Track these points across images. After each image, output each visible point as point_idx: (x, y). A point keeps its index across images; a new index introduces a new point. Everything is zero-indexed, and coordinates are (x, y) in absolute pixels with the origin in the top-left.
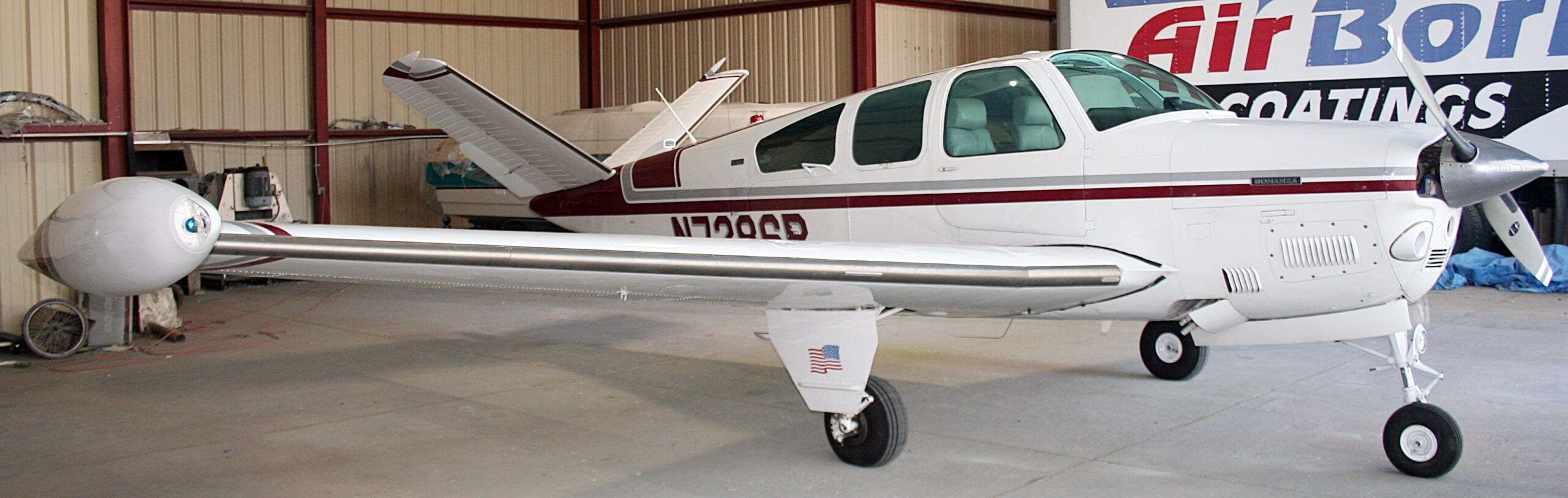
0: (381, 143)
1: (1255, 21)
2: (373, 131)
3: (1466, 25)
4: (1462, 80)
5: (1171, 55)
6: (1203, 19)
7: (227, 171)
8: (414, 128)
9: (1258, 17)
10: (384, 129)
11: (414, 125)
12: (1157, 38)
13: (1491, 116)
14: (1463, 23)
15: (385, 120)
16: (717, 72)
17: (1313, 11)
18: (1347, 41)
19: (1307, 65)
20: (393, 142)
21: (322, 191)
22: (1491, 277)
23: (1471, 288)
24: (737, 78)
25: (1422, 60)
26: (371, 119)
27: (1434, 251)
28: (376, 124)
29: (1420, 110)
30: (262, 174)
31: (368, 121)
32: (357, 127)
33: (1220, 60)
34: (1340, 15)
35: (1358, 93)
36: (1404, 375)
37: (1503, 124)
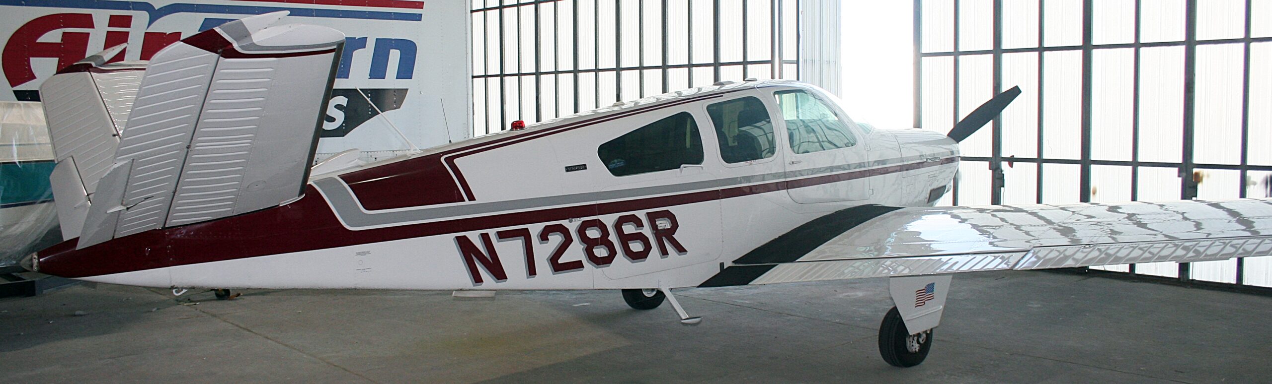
5: (56, 59)
9: (149, 31)
13: (336, 121)
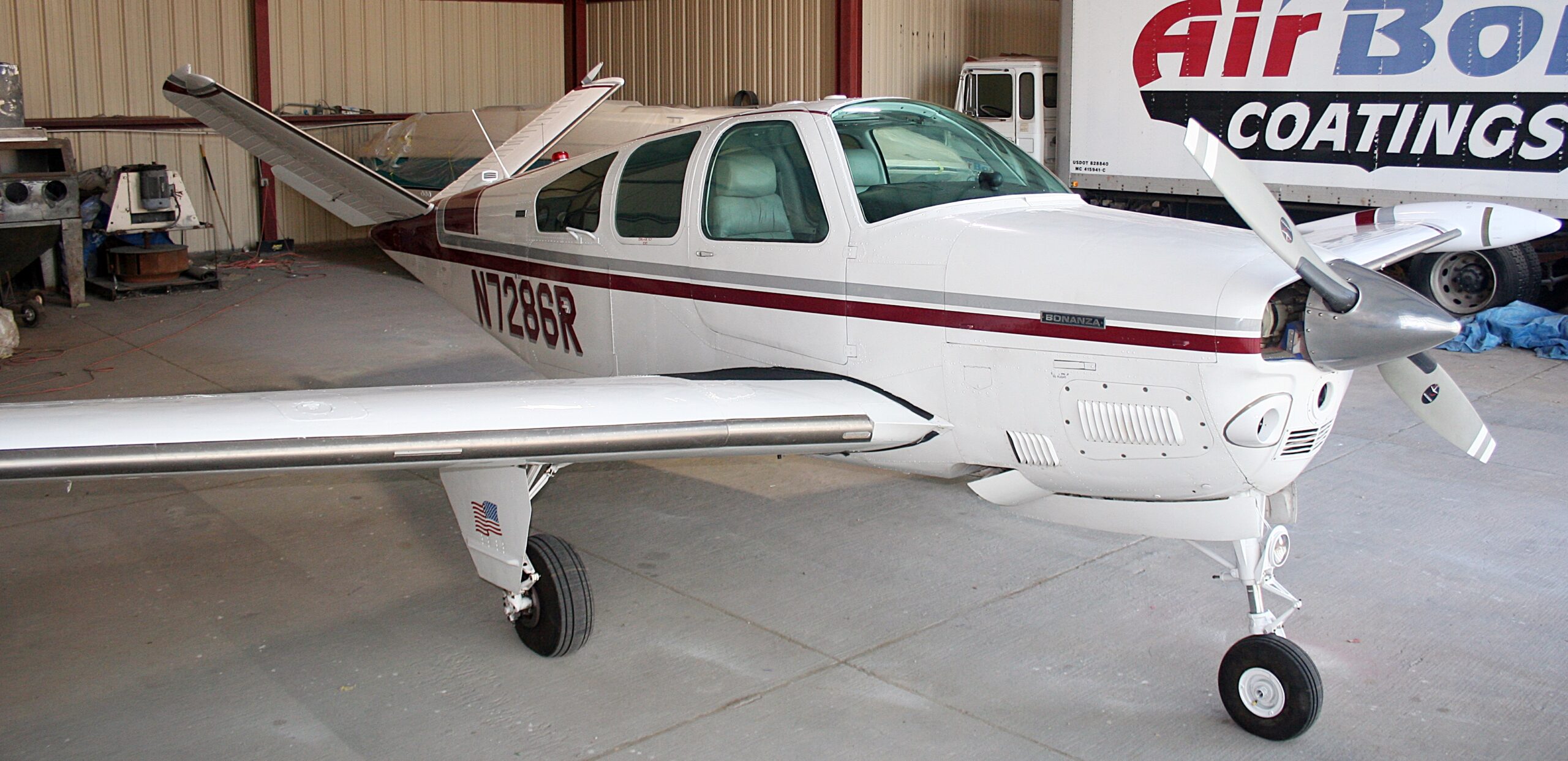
0: (336, 129)
1: (1278, 17)
2: (325, 117)
3: (1524, 32)
4: (1515, 100)
5: (1182, 54)
6: (1220, 13)
7: (125, 169)
8: (373, 112)
9: (1282, 14)
10: (338, 115)
11: (373, 110)
12: (1167, 33)
14: (1521, 30)
15: (340, 105)
16: (594, 80)
17: (1346, 9)
18: (1382, 46)
19: (1335, 74)
20: (350, 128)
21: (265, 182)
22: (1531, 338)
23: (1504, 351)
24: (609, 89)
25: (1469, 74)
26: (323, 104)
27: (1292, 433)
28: (329, 109)
29: (1463, 133)
30: (158, 174)
31: (319, 105)
32: (306, 112)
33: (1236, 64)
34: (1377, 15)
35: (1391, 109)
36: (1251, 596)
37: (1560, 155)
